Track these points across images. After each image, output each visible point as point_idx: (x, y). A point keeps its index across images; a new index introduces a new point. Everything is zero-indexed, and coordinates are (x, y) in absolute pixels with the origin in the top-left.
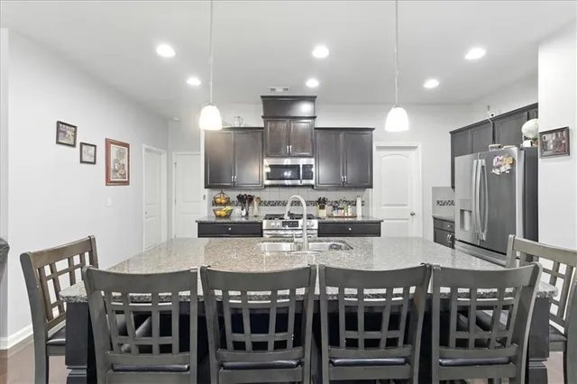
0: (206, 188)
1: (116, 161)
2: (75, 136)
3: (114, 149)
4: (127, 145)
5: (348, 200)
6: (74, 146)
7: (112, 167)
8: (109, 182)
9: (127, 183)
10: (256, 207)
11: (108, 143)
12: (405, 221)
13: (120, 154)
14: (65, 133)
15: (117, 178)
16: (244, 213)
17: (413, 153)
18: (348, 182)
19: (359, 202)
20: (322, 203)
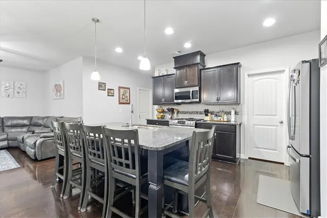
0: (153, 105)
1: (123, 95)
2: (105, 87)
3: (122, 90)
4: (129, 89)
5: (225, 111)
6: (105, 90)
7: (121, 97)
8: (120, 103)
9: (129, 103)
10: (176, 115)
11: (120, 88)
12: (275, 127)
13: (126, 93)
14: (101, 86)
15: (124, 101)
16: (170, 117)
17: (282, 75)
18: (221, 99)
19: (233, 112)
20: (207, 112)
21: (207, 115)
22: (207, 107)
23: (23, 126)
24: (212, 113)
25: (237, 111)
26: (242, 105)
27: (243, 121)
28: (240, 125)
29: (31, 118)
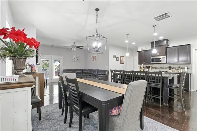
0: (138, 64)
2: (116, 57)
3: (121, 58)
4: (124, 57)
7: (121, 61)
8: (121, 64)
10: (151, 69)
13: (123, 59)
14: (114, 56)
16: (147, 70)
18: (179, 61)
19: (186, 68)
20: (170, 68)
21: (170, 69)
22: (170, 66)
23: (80, 73)
24: (173, 68)
25: (188, 67)
26: (191, 64)
27: (192, 72)
28: (191, 74)
29: (82, 70)
